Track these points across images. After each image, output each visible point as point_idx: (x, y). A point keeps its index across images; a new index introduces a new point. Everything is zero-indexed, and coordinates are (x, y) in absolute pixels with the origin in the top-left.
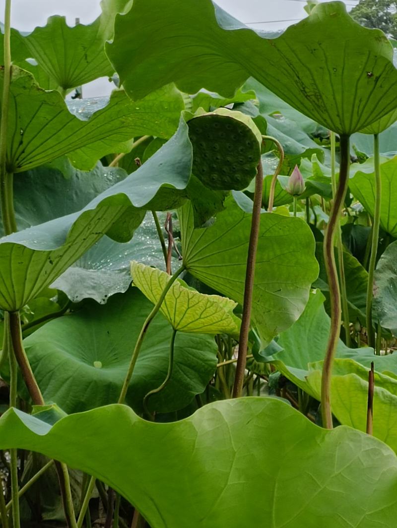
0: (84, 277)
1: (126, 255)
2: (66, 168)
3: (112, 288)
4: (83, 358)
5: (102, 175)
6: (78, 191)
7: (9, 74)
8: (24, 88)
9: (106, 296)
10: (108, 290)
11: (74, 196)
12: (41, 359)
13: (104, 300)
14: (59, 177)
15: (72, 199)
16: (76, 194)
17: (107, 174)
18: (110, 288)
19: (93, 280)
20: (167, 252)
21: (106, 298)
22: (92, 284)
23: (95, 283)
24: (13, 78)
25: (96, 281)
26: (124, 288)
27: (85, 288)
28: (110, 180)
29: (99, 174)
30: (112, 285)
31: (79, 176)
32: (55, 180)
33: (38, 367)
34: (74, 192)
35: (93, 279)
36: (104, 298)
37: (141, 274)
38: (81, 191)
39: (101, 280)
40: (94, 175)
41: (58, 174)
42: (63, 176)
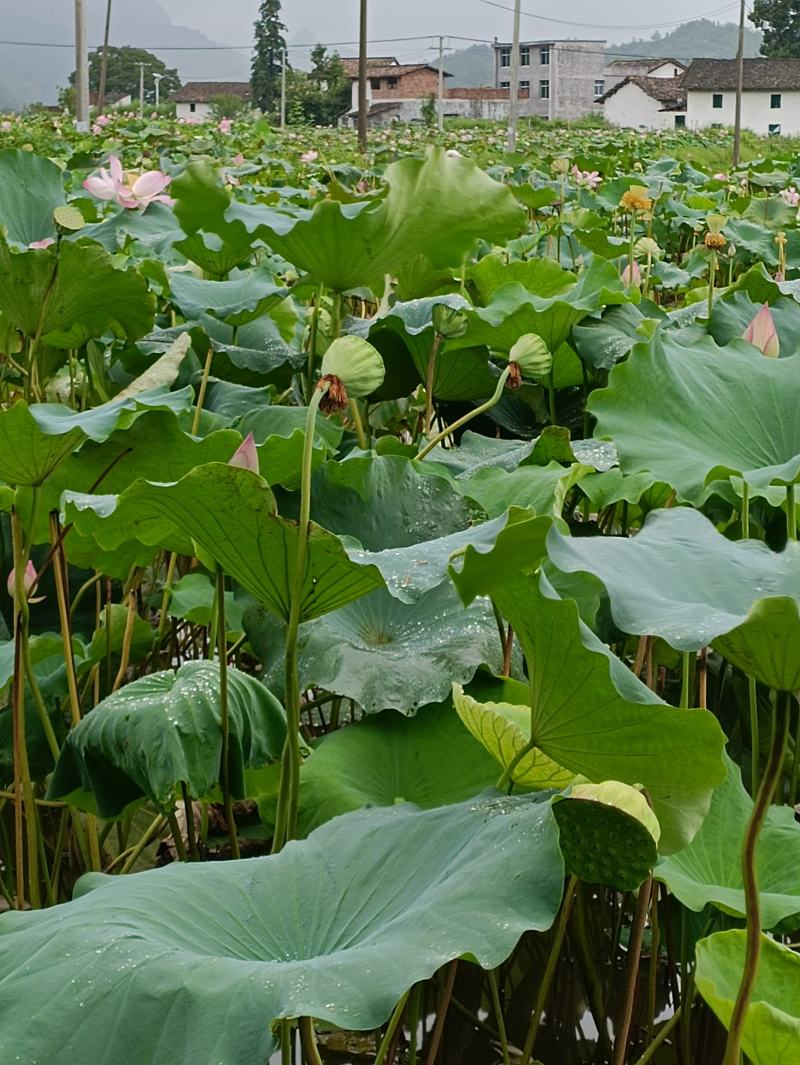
0: (385, 670)
1: (445, 618)
2: (364, 485)
3: (425, 691)
4: (381, 795)
5: (414, 488)
6: (380, 517)
7: (306, 533)
8: (328, 551)
9: (415, 704)
10: (419, 693)
11: (374, 523)
12: (321, 803)
13: (412, 710)
14: (354, 498)
15: (371, 529)
16: (377, 520)
17: (423, 485)
18: (421, 690)
19: (397, 677)
20: (507, 635)
21: (416, 708)
22: (396, 683)
23: (401, 682)
24: (311, 538)
25: (401, 678)
26: (442, 694)
27: (387, 690)
28: (425, 495)
29: (411, 487)
30: (424, 685)
31: (383, 493)
32: (348, 502)
33: (316, 815)
34: (373, 518)
35: (398, 674)
36: (413, 707)
37: (468, 712)
38: (383, 515)
39: (408, 676)
40: (403, 489)
41: (353, 493)
42: (358, 497)
